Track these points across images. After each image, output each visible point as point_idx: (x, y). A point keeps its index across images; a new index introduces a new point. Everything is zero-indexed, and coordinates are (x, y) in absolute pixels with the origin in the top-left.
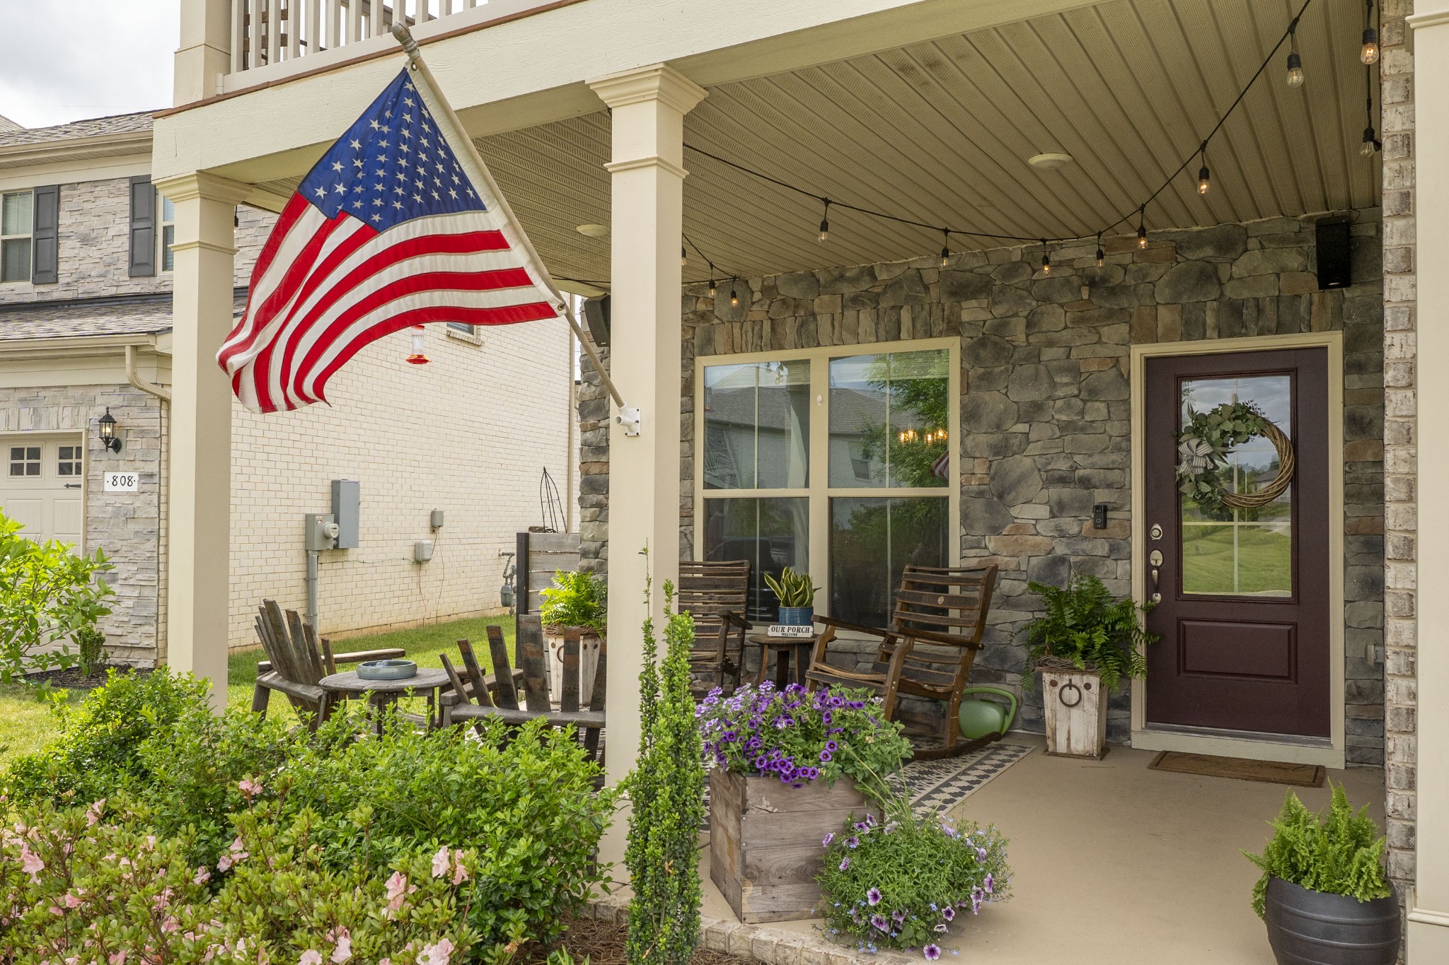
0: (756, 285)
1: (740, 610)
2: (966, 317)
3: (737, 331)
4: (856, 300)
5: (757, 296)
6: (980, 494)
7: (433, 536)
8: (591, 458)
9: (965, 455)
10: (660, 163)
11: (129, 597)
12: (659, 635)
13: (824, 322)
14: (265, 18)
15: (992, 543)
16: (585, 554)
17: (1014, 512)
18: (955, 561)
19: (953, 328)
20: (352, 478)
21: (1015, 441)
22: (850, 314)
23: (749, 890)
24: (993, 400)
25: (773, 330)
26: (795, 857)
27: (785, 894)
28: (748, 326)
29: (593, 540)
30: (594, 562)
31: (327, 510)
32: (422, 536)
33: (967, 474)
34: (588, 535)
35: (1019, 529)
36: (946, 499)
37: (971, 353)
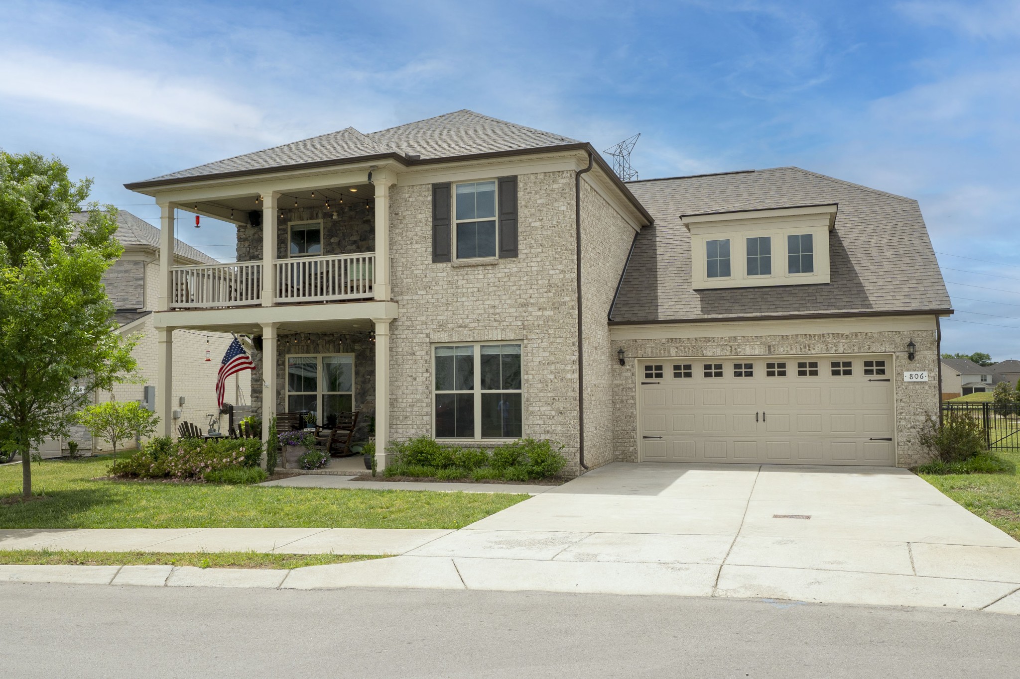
0: (302, 335)
1: (297, 425)
2: (356, 348)
3: (297, 348)
4: (329, 342)
5: (303, 339)
6: (359, 393)
7: (181, 408)
8: (254, 383)
9: (356, 383)
10: (272, 339)
11: (81, 431)
12: (271, 420)
13: (321, 347)
14: (177, 284)
15: (362, 406)
16: (252, 412)
17: (367, 398)
18: (353, 410)
19: (353, 351)
20: (152, 385)
21: (367, 380)
22: (328, 345)
23: (287, 464)
24: (361, 369)
25: (307, 348)
26: (296, 458)
27: (294, 465)
28: (300, 347)
29: (255, 407)
30: (255, 414)
31: (143, 398)
32: (177, 408)
33: (356, 388)
34: (253, 406)
35: (368, 402)
36: (351, 395)
37: (357, 357)
